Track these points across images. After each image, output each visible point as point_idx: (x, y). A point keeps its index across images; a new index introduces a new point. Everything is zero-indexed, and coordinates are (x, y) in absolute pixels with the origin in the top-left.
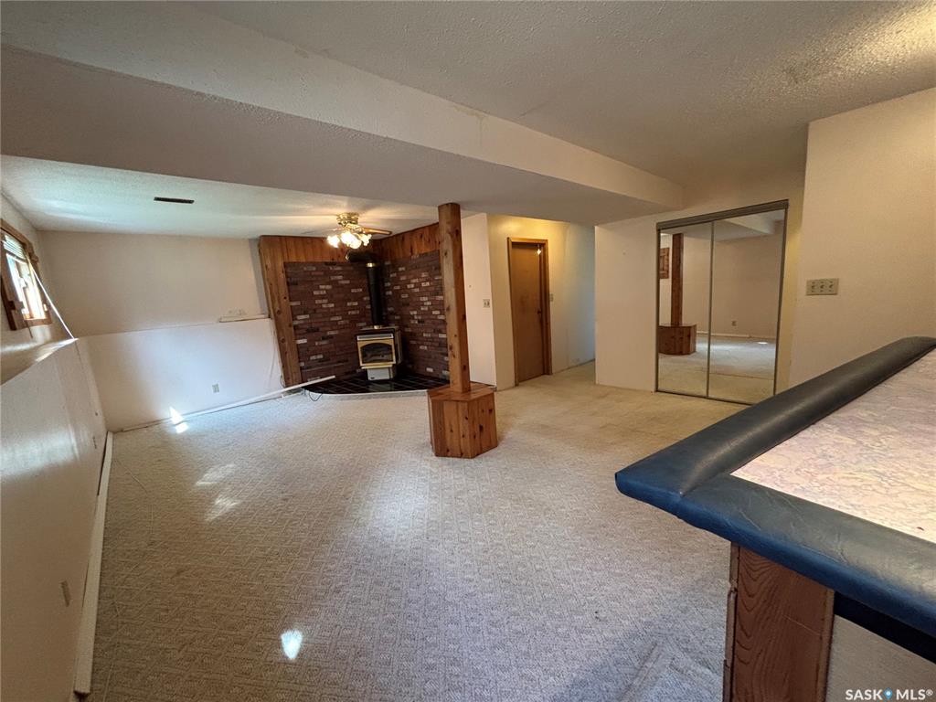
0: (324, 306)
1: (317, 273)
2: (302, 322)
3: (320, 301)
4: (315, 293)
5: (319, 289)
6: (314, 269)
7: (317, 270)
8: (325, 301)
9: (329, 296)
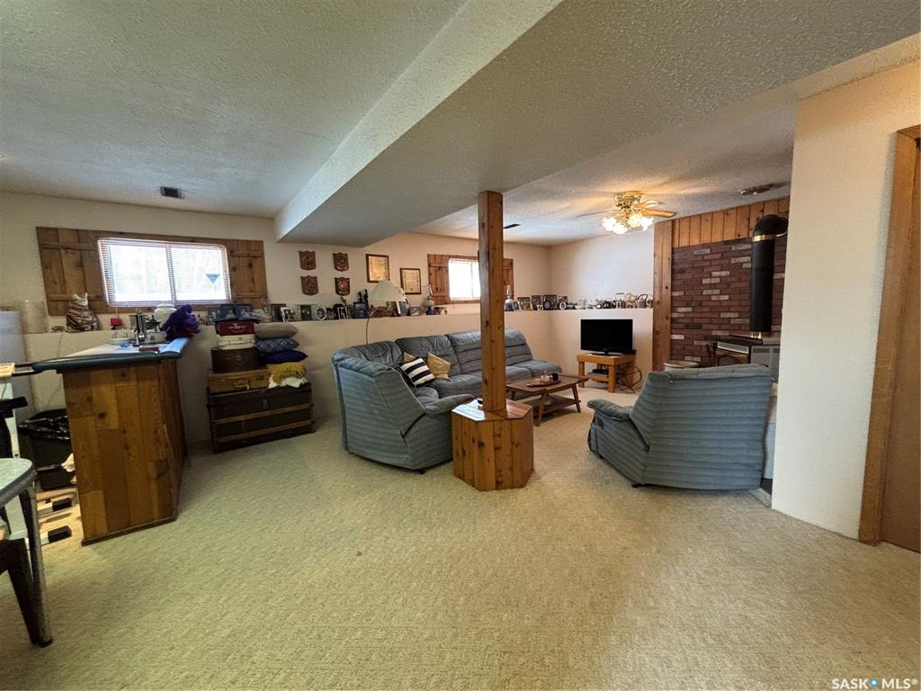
0: (713, 298)
1: (710, 257)
2: (683, 315)
3: (710, 292)
4: (704, 281)
5: (711, 276)
6: (708, 251)
7: (711, 253)
8: (717, 292)
9: (724, 286)
